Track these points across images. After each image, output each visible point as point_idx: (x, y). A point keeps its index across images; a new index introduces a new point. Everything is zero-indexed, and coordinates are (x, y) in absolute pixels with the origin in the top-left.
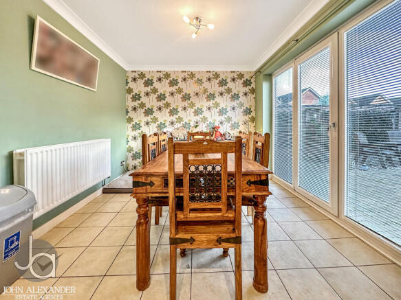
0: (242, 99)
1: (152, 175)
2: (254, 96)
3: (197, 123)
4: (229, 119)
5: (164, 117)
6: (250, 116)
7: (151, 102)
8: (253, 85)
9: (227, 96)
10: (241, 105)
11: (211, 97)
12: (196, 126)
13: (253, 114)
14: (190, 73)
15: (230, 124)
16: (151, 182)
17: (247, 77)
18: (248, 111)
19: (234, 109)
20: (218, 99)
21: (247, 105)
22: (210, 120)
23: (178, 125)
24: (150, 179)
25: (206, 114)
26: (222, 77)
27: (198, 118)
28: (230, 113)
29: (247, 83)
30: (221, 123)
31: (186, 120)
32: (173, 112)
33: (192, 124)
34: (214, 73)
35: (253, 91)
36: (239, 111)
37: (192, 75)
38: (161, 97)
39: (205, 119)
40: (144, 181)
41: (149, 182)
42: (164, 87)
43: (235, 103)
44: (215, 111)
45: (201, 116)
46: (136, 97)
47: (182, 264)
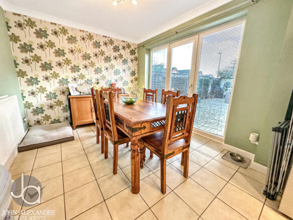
0: (130, 64)
1: (143, 122)
2: (137, 63)
3: (98, 80)
4: (122, 78)
5: (65, 73)
6: (135, 77)
7: (48, 56)
8: (136, 55)
9: (120, 61)
10: (129, 68)
11: (107, 59)
12: (98, 83)
13: (136, 75)
14: (88, 34)
15: (122, 82)
16: (144, 126)
17: (133, 48)
18: (133, 74)
19: (124, 70)
20: (113, 62)
21: (132, 69)
22: (108, 78)
23: (80, 81)
24: (143, 125)
25: (104, 73)
26: (116, 44)
27: (98, 76)
28: (122, 74)
29: (133, 52)
30: (116, 81)
31: (87, 77)
32: (75, 69)
33: (94, 81)
34: (109, 39)
35: (136, 59)
36: (128, 73)
37: (90, 37)
38: (59, 53)
39: (104, 77)
40: (140, 127)
41: (142, 126)
42: (61, 42)
43: (125, 67)
44: (111, 71)
45: (101, 75)
46: (26, 48)
47: (145, 171)
